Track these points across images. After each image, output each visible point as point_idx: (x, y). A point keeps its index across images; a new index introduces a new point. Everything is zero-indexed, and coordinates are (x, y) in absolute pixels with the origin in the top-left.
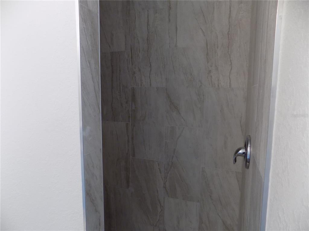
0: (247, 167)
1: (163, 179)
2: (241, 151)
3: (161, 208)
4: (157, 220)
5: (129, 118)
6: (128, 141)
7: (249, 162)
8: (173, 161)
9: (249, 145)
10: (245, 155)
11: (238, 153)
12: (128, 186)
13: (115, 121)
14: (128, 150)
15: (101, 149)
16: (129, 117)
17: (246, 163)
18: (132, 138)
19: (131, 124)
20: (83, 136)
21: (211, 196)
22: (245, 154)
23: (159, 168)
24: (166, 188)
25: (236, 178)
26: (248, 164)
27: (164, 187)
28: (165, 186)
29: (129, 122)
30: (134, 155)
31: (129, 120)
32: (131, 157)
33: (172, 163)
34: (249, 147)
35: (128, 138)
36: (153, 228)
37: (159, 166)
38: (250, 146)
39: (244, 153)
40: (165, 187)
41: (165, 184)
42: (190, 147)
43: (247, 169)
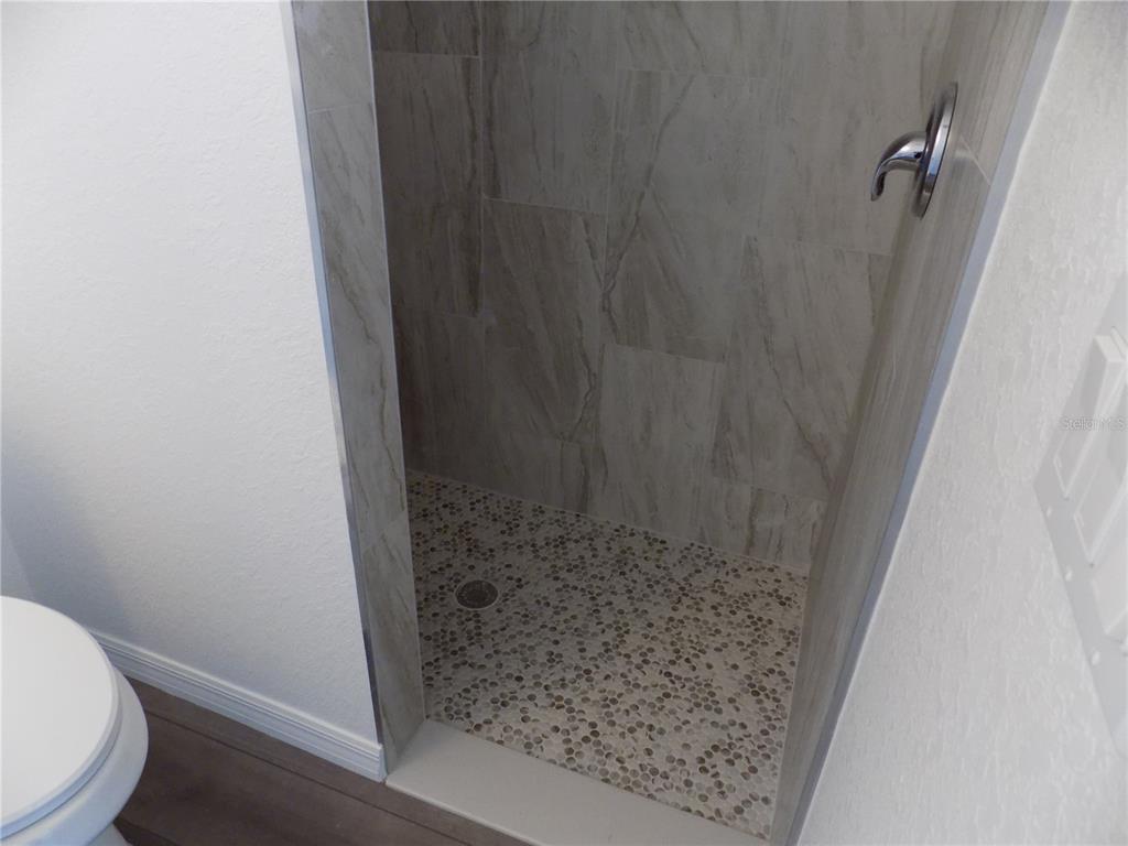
0: (920, 207)
1: (602, 278)
2: (906, 150)
3: (589, 380)
4: (577, 420)
5: (475, 38)
6: (474, 136)
7: (931, 190)
8: (640, 214)
9: (945, 121)
10: (921, 162)
11: (895, 156)
12: (475, 307)
13: (418, 52)
14: (474, 171)
15: (370, 105)
16: (475, 31)
17: (920, 192)
18: (490, 124)
19: (485, 62)
20: (295, 27)
21: (766, 342)
22: (923, 158)
23: (588, 241)
24: (610, 312)
25: (867, 277)
26: (926, 194)
27: (604, 309)
28: (607, 306)
29: (477, 53)
30: (495, 191)
31: (475, 47)
32: (484, 196)
33: (638, 219)
34: (945, 127)
35: (473, 124)
36: (562, 445)
37: (587, 232)
38: (948, 123)
39: (918, 155)
40: (606, 309)
41: (606, 296)
42: (710, 159)
43: (918, 219)
